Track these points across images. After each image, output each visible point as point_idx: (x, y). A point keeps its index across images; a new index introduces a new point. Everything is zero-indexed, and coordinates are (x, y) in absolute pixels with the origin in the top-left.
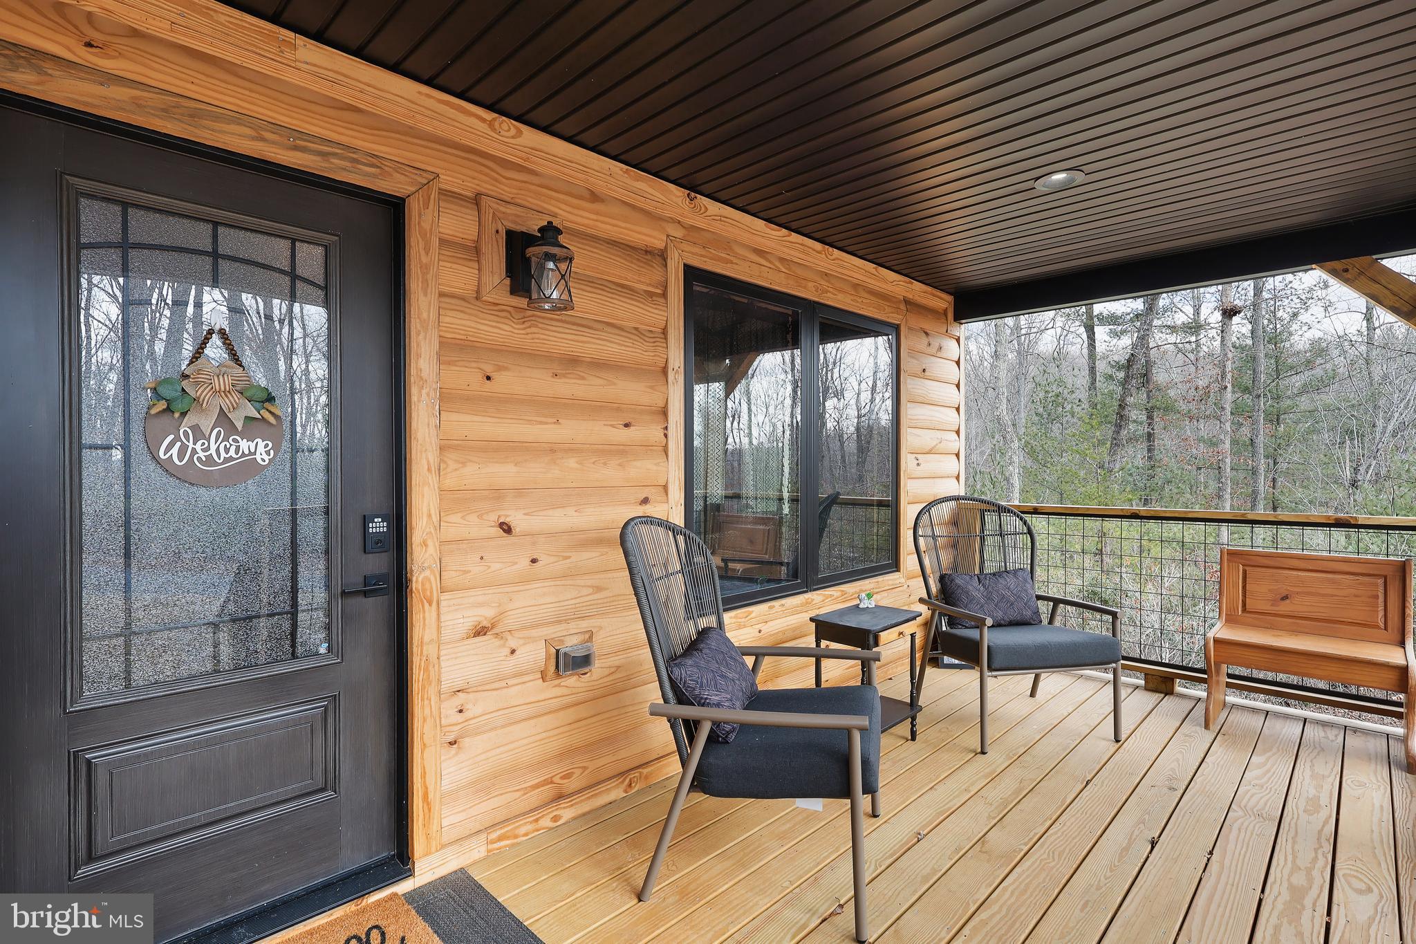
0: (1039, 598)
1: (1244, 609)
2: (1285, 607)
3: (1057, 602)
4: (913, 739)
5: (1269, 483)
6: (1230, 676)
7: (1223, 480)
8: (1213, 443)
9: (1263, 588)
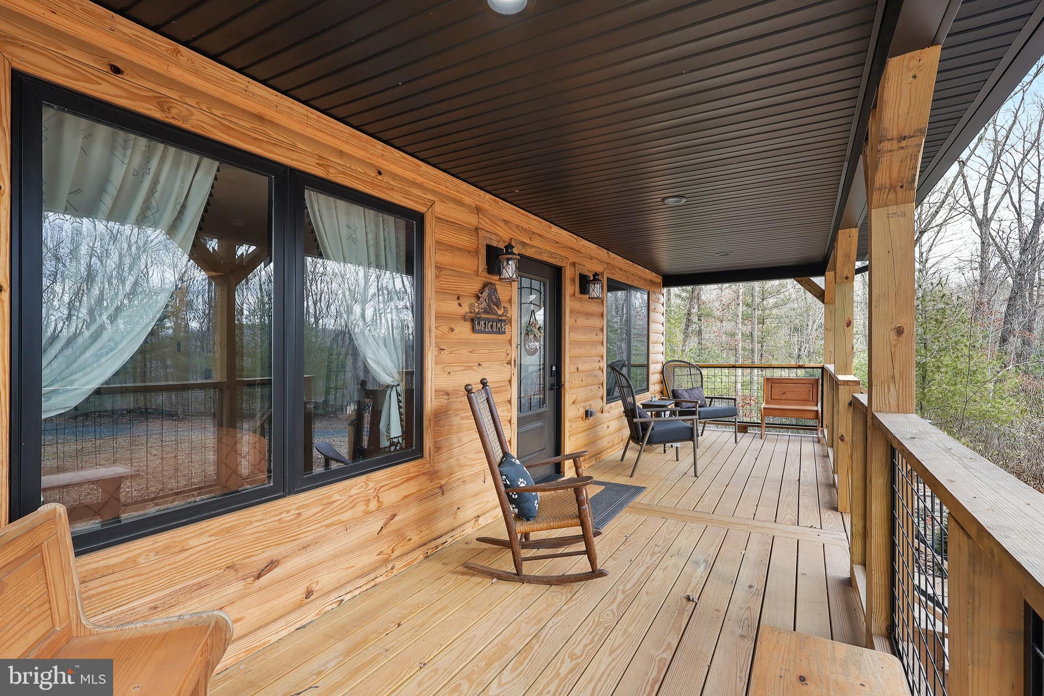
0: (706, 398)
1: (771, 399)
2: (784, 397)
3: (712, 398)
4: (665, 453)
5: (759, 358)
6: (766, 424)
7: (738, 356)
8: (733, 335)
9: (777, 390)
